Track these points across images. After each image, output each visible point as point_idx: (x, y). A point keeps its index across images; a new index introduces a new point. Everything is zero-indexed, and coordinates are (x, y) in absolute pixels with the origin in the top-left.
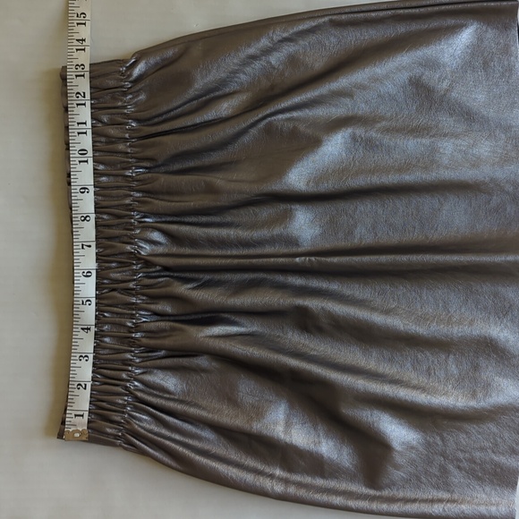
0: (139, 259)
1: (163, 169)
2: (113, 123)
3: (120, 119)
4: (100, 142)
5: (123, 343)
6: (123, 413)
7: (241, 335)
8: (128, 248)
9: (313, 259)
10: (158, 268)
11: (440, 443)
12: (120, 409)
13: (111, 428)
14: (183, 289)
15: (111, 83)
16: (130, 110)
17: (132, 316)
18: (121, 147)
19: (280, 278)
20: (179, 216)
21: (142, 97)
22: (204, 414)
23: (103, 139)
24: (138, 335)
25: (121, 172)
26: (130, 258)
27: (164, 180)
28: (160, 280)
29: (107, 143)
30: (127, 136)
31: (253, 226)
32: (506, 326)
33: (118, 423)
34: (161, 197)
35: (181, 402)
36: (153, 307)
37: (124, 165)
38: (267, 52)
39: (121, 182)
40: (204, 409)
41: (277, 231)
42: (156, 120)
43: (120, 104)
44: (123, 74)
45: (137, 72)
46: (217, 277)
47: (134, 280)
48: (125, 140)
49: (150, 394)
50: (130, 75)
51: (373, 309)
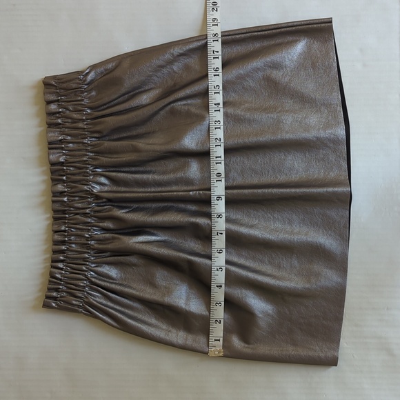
0: (92, 194)
1: (107, 138)
2: (76, 111)
3: (80, 108)
4: (68, 122)
5: (83, 248)
6: (83, 291)
7: (157, 241)
8: (85, 187)
9: (201, 192)
10: (104, 200)
11: (288, 312)
12: (82, 289)
13: (76, 301)
14: (120, 213)
15: (74, 86)
16: (86, 102)
17: (89, 231)
18: (80, 125)
19: (182, 206)
20: (117, 167)
21: (93, 93)
22: (134, 292)
23: (70, 121)
24: (93, 242)
25: (81, 140)
26: (87, 194)
27: (107, 144)
28: (106, 207)
29: (72, 123)
30: (84, 118)
31: (164, 173)
32: (330, 235)
33: (80, 298)
34: (105, 155)
35: (120, 285)
36: (101, 224)
37: (82, 136)
38: (170, 62)
39: (81, 147)
40: (134, 289)
41: (179, 175)
42: (102, 108)
43: (80, 98)
44: (81, 80)
45: (89, 78)
46: (142, 205)
47: (90, 208)
48: (83, 120)
49: (100, 280)
50: (85, 80)
51: (242, 225)
